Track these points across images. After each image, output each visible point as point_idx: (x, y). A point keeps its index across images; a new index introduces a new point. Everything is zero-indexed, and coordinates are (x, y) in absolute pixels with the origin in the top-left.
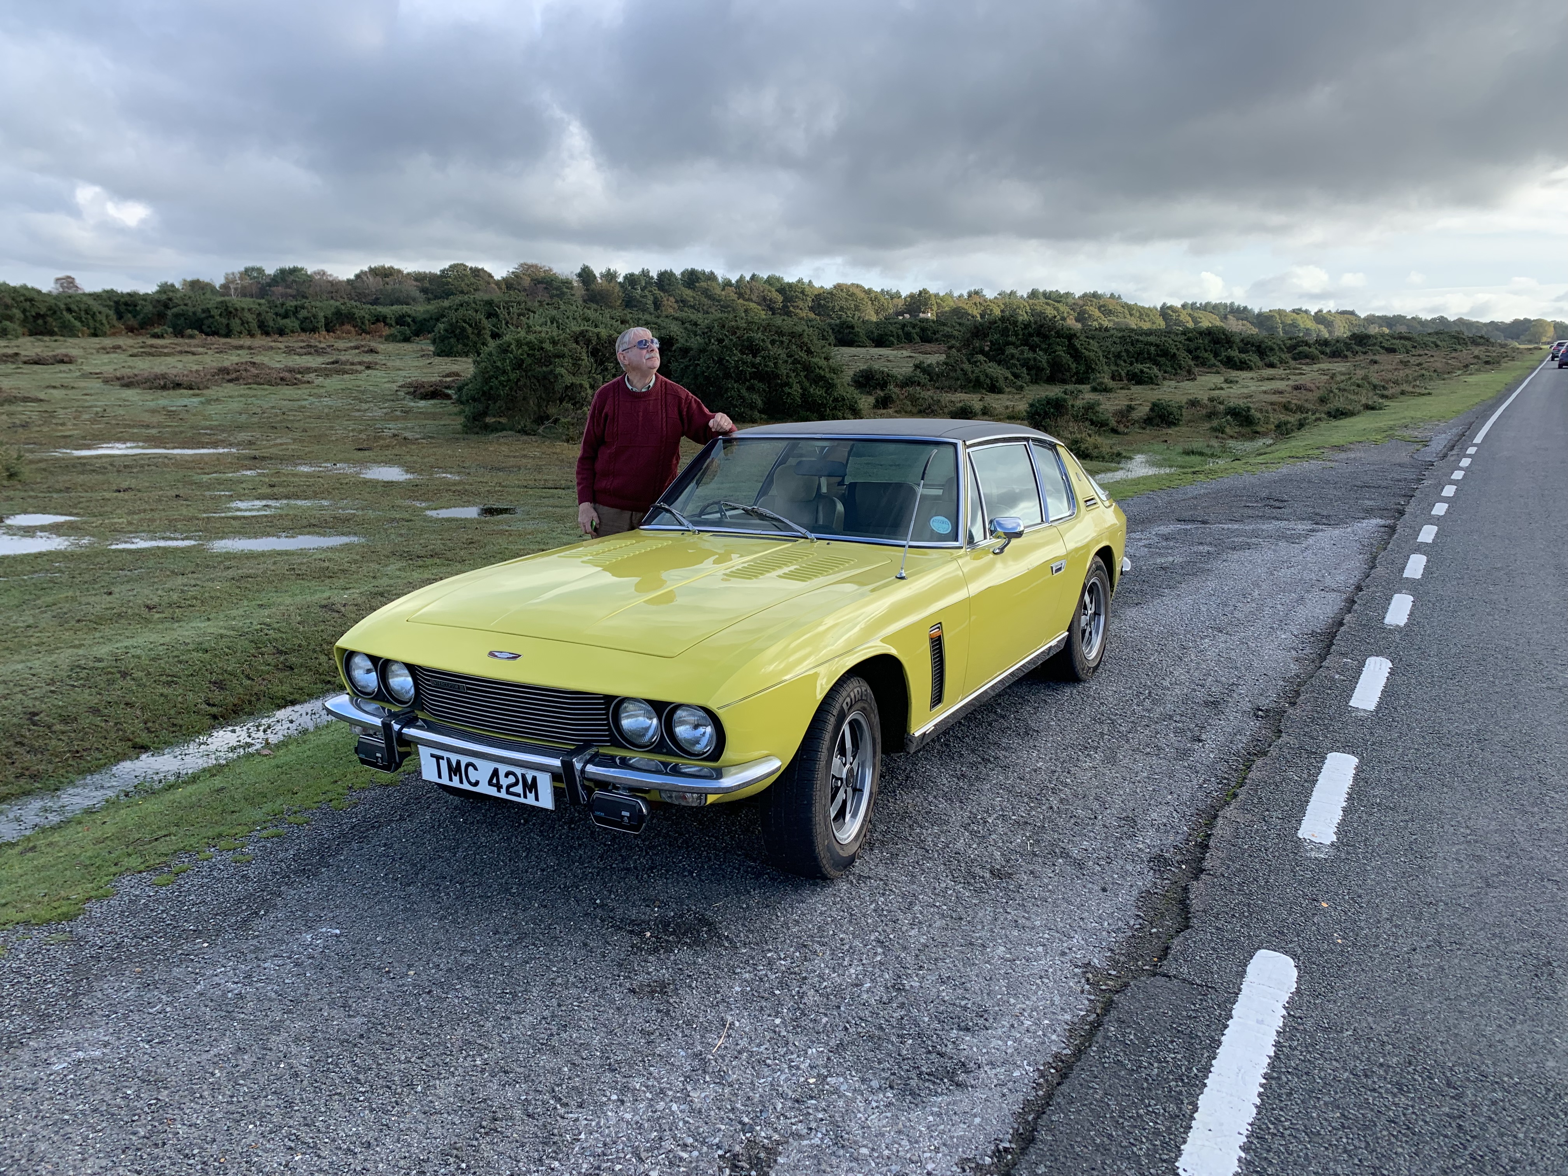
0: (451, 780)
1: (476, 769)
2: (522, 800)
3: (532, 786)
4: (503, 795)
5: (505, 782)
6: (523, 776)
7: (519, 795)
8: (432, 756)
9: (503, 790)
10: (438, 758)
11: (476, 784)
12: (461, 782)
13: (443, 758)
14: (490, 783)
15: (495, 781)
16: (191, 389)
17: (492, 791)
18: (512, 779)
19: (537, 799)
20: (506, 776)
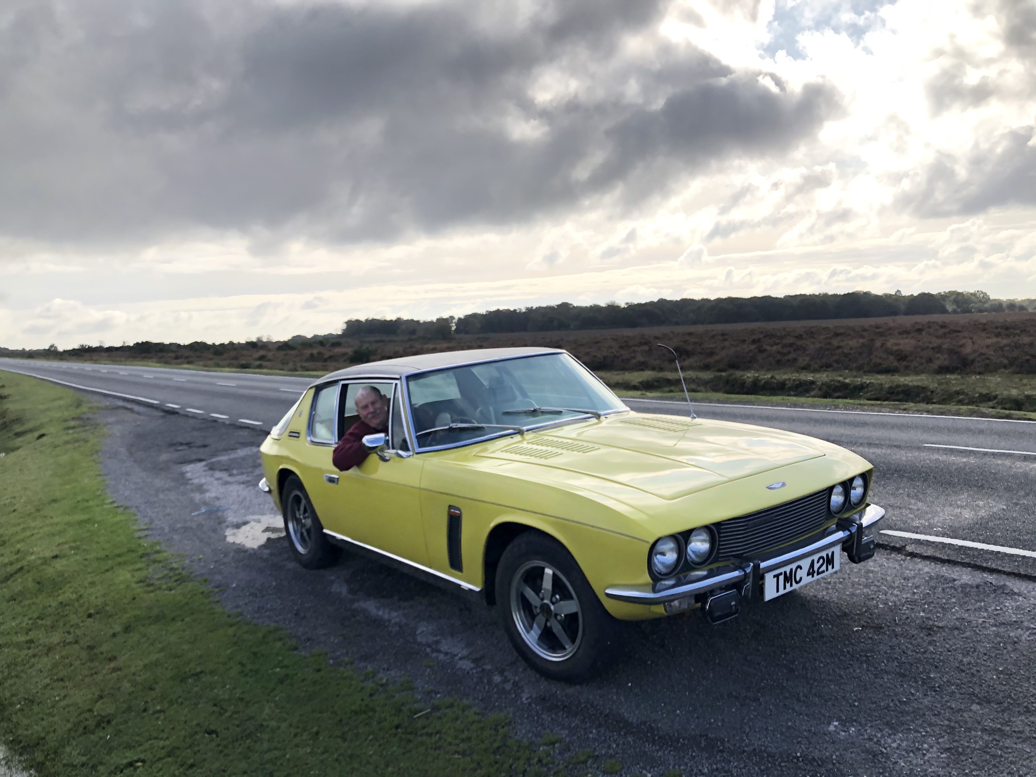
1: (801, 569)
3: (831, 560)
5: (816, 567)
6: (827, 555)
7: (823, 572)
8: (774, 576)
9: (815, 574)
10: (777, 576)
11: (801, 579)
12: (791, 585)
13: (781, 574)
14: (808, 575)
15: (811, 571)
17: (809, 579)
18: (821, 562)
19: (833, 567)
20: (818, 562)
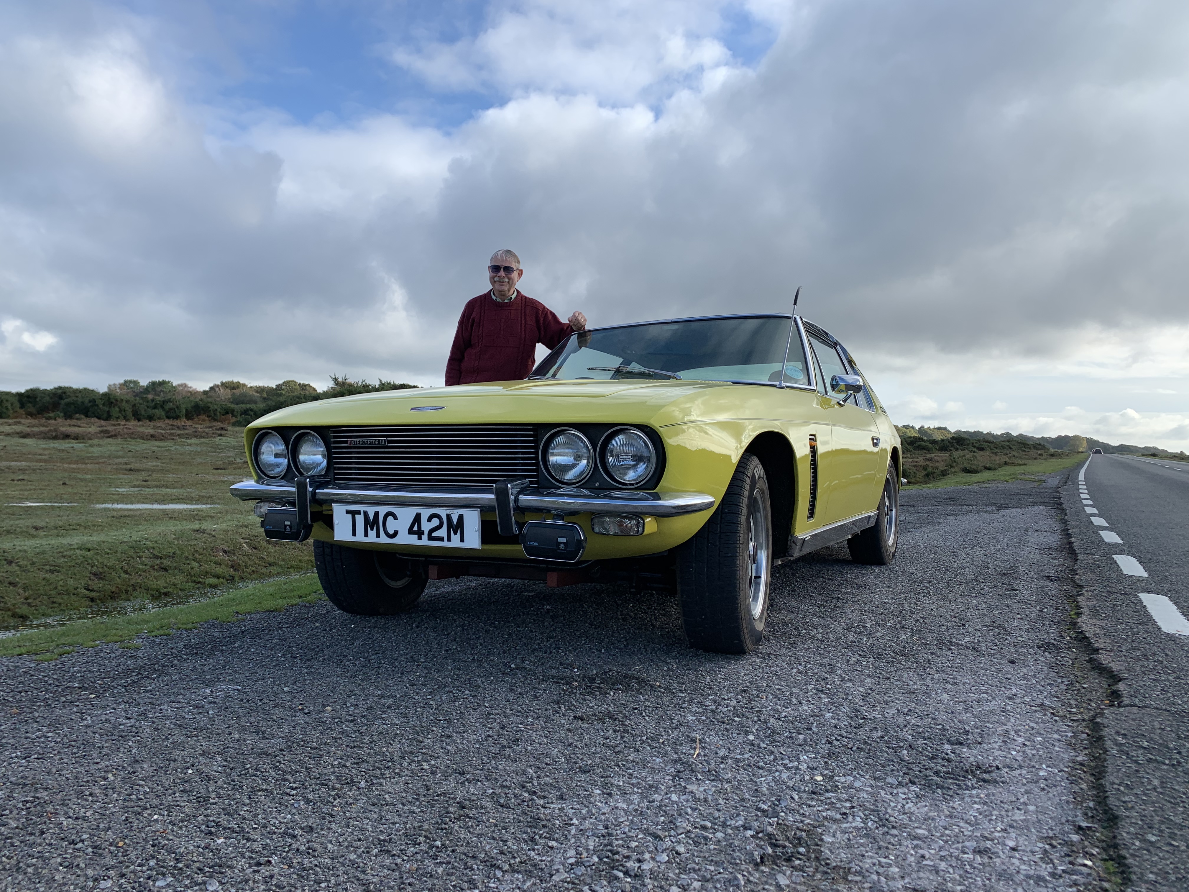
0: (366, 535)
1: (395, 518)
2: (445, 544)
3: (457, 527)
4: (425, 541)
5: (426, 527)
6: (449, 517)
7: (441, 539)
8: (348, 512)
9: (425, 537)
10: (354, 514)
11: (396, 533)
12: (378, 536)
13: (359, 512)
14: (411, 531)
15: (416, 528)
16: (77, 439)
17: (413, 540)
18: (435, 522)
19: (462, 540)
20: (429, 520)
